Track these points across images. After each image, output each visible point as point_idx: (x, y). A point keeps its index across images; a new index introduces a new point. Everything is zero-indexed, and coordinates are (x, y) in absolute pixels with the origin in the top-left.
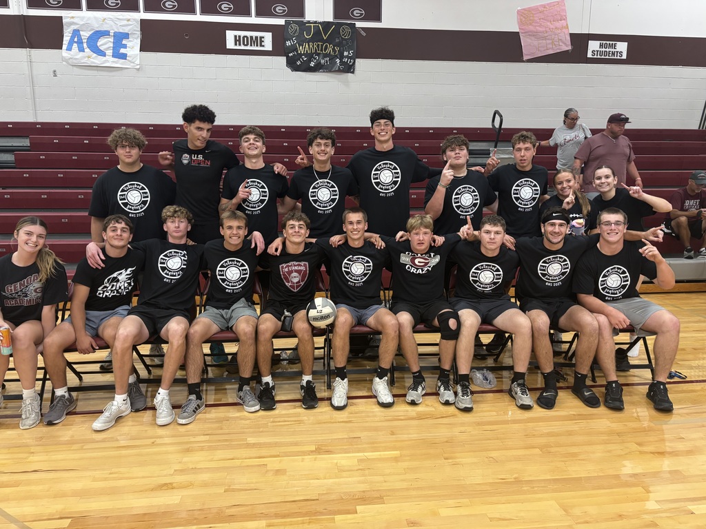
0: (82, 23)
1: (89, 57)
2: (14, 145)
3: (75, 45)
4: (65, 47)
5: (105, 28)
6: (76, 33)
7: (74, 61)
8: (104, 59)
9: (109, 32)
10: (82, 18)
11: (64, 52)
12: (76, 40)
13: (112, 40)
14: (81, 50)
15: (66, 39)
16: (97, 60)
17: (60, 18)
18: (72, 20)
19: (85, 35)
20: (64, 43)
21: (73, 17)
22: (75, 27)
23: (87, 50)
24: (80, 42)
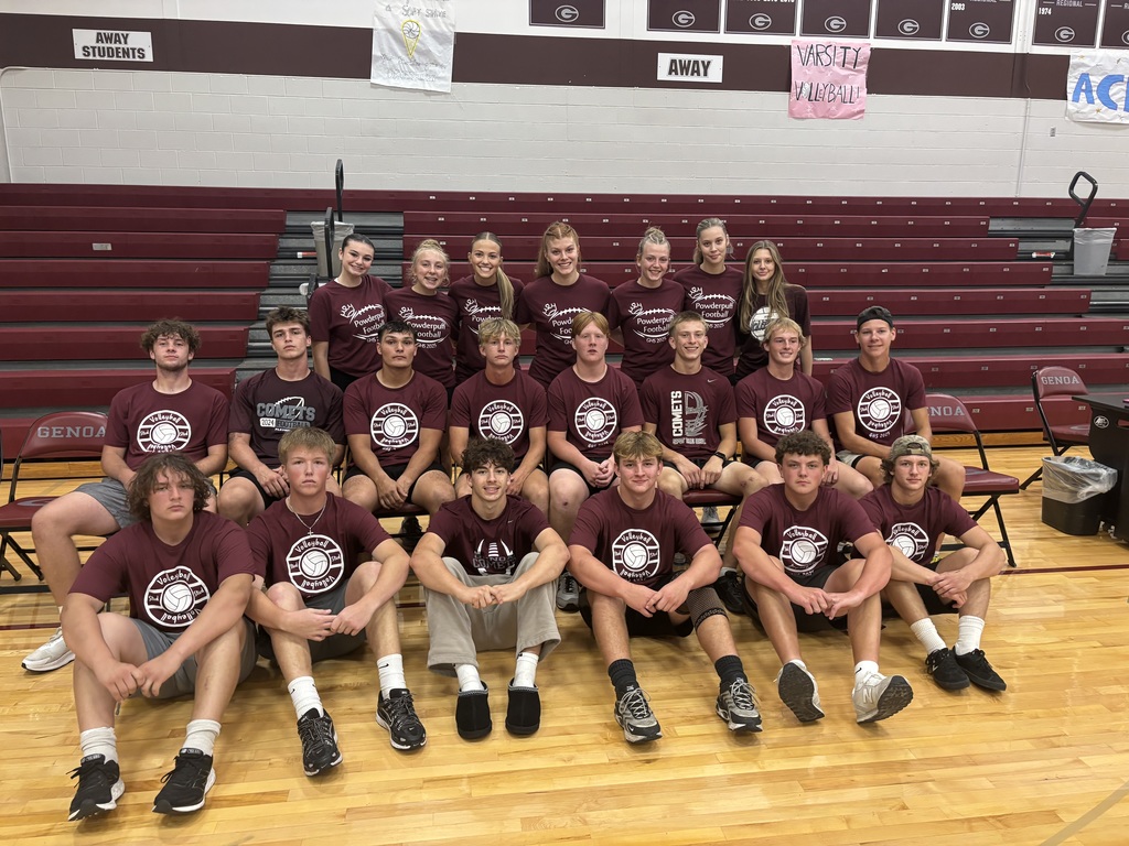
0: (1093, 64)
1: (1098, 111)
2: (1035, 228)
3: (1083, 95)
4: (1070, 97)
5: (1119, 72)
6: (1084, 78)
7: (1081, 116)
8: (1116, 112)
9: (1123, 76)
10: (1093, 58)
11: (1070, 105)
12: (1084, 87)
13: (1124, 87)
14: (1091, 101)
15: (1071, 86)
16: (1108, 115)
17: (1067, 58)
18: (1082, 61)
19: (1096, 80)
20: (1068, 90)
21: (1082, 57)
22: (1084, 70)
23: (1097, 101)
24: (1089, 91)
